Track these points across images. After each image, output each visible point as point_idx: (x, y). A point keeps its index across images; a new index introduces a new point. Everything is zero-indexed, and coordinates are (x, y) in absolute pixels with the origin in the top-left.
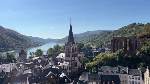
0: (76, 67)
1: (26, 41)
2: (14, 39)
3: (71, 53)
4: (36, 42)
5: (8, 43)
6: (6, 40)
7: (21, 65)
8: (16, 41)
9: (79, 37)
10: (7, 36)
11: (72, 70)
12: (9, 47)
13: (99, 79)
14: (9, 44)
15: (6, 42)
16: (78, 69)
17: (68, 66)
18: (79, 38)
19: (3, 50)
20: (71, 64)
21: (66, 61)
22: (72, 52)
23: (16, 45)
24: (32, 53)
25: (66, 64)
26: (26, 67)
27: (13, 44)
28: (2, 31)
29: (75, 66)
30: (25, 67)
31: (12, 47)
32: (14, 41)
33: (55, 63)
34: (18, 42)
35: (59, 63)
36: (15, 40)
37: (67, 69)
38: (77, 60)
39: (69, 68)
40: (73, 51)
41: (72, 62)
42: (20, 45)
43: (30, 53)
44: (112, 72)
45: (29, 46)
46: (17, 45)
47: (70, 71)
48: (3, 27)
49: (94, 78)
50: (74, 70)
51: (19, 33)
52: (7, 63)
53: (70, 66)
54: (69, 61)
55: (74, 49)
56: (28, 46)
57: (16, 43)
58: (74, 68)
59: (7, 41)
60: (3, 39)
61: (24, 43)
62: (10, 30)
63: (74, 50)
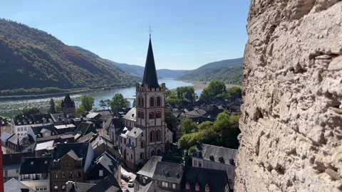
0: (158, 143)
1: (109, 74)
2: (84, 68)
3: (146, 108)
4: (132, 77)
5: (70, 77)
6: (66, 71)
7: (43, 131)
8: (89, 73)
9: (231, 67)
10: (69, 62)
11: (148, 148)
12: (71, 86)
13: (178, 177)
14: (72, 80)
15: (66, 76)
16: (163, 146)
17: (138, 139)
18: (230, 70)
19: (58, 91)
20: (144, 134)
21: (137, 126)
22: (148, 106)
23: (87, 81)
24: (106, 103)
25: (135, 133)
26: (55, 134)
27: (82, 80)
28: (60, 52)
29: (158, 140)
30: (52, 135)
31: (79, 86)
32: (83, 74)
33: (117, 130)
34: (92, 77)
35: (125, 129)
36: (85, 70)
37: (135, 145)
38: (161, 126)
39: (139, 143)
40: (152, 104)
41: (149, 131)
42: (95, 82)
43: (102, 101)
44: (222, 160)
45: (115, 85)
46: (90, 82)
47: (143, 150)
48: (63, 44)
49: (166, 173)
50: (152, 149)
51: (97, 56)
52: (31, 122)
53: (144, 138)
54: (141, 127)
55: (155, 99)
56: (112, 86)
57: (87, 77)
58: (154, 143)
59: (68, 73)
60: (61, 69)
61: (105, 78)
62: (79, 49)
63: (155, 103)
